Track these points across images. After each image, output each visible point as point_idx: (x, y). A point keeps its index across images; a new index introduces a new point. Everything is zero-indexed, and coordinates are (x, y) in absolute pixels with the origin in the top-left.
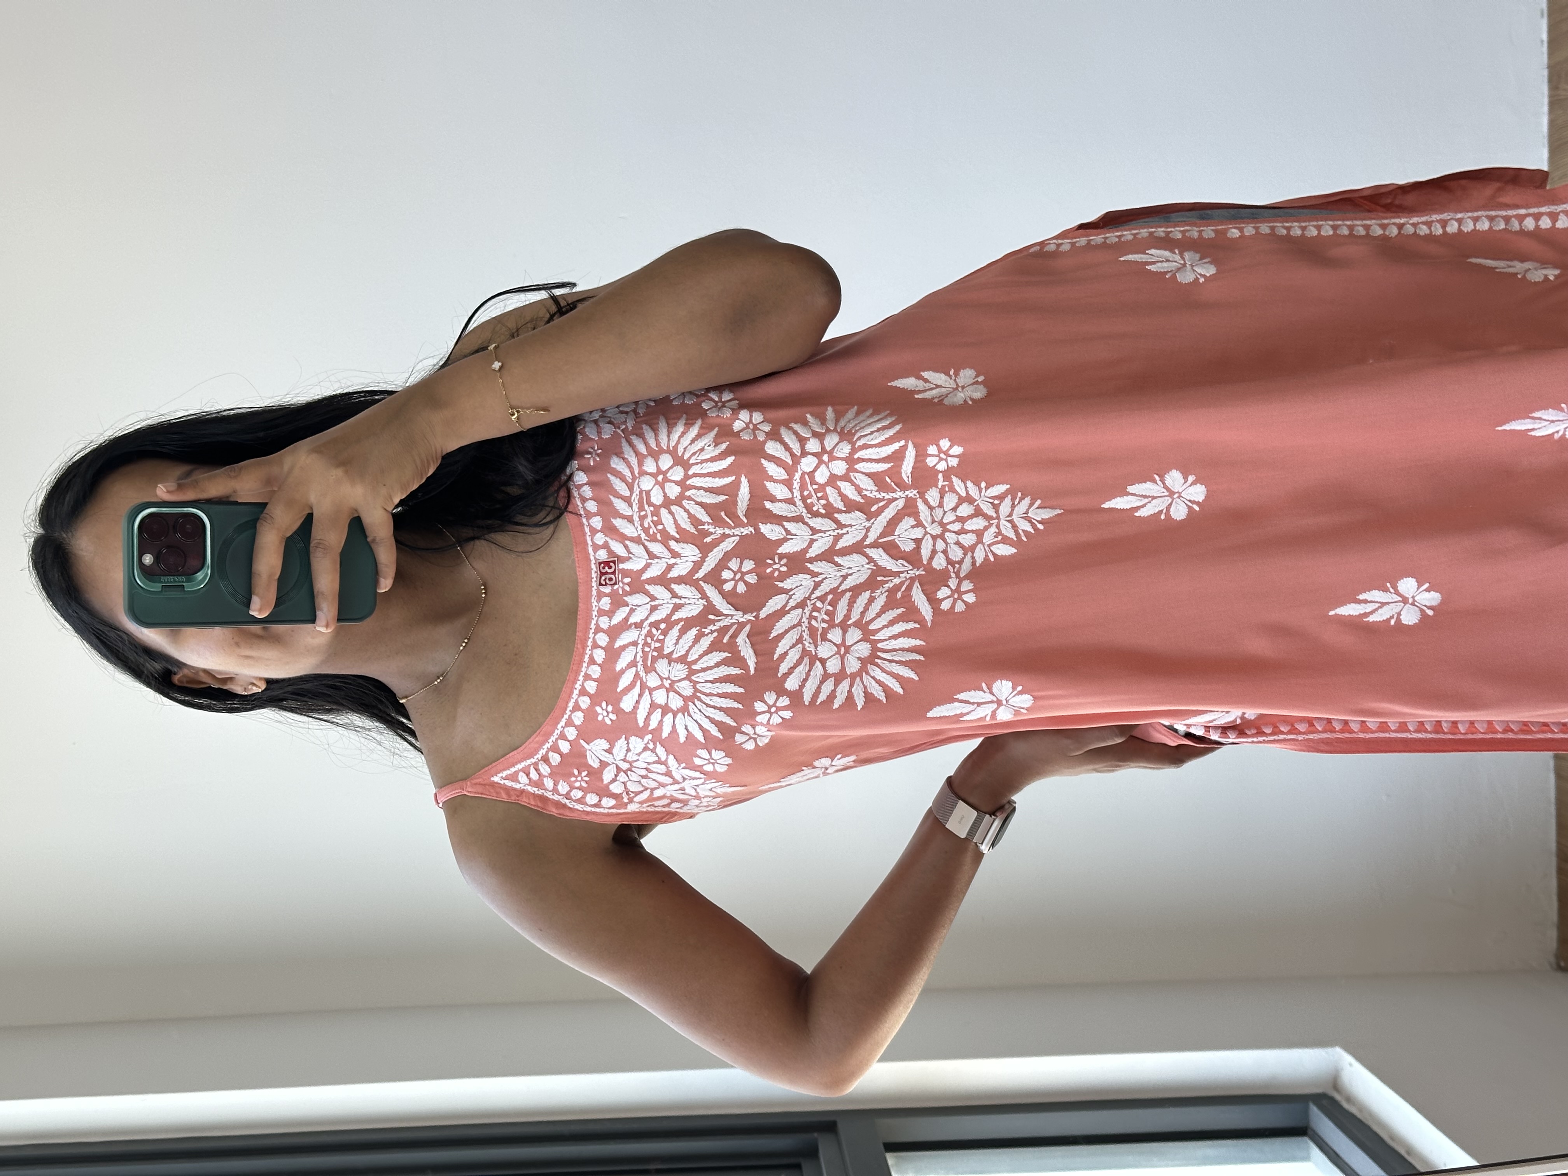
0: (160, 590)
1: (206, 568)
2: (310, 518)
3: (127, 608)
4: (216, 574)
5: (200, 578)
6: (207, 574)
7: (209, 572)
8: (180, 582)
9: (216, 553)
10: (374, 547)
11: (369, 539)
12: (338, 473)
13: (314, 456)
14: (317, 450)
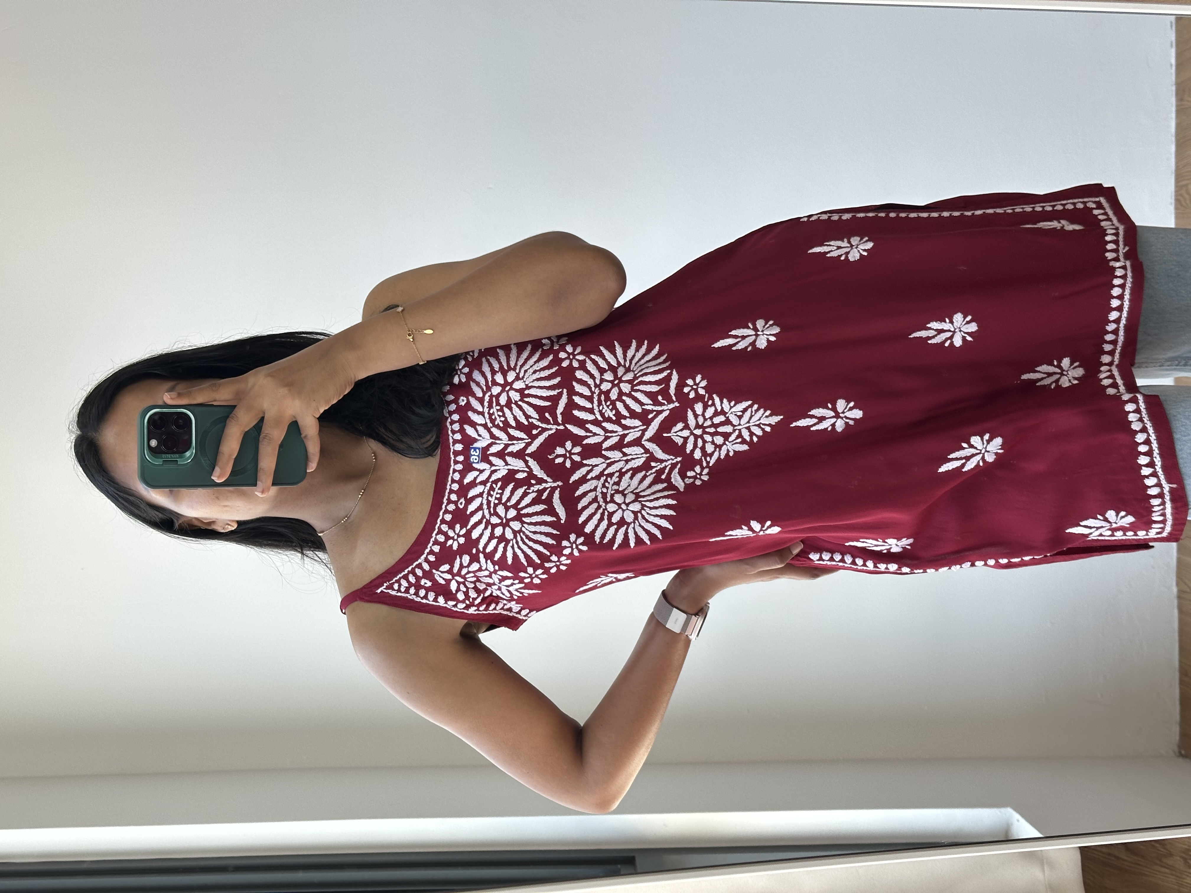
0: (161, 463)
1: (192, 449)
2: (262, 419)
3: (140, 474)
4: (199, 453)
5: (189, 455)
6: (192, 453)
7: (194, 451)
8: (175, 458)
9: (199, 439)
10: (305, 440)
11: (302, 436)
12: (283, 391)
13: (269, 379)
14: (270, 375)
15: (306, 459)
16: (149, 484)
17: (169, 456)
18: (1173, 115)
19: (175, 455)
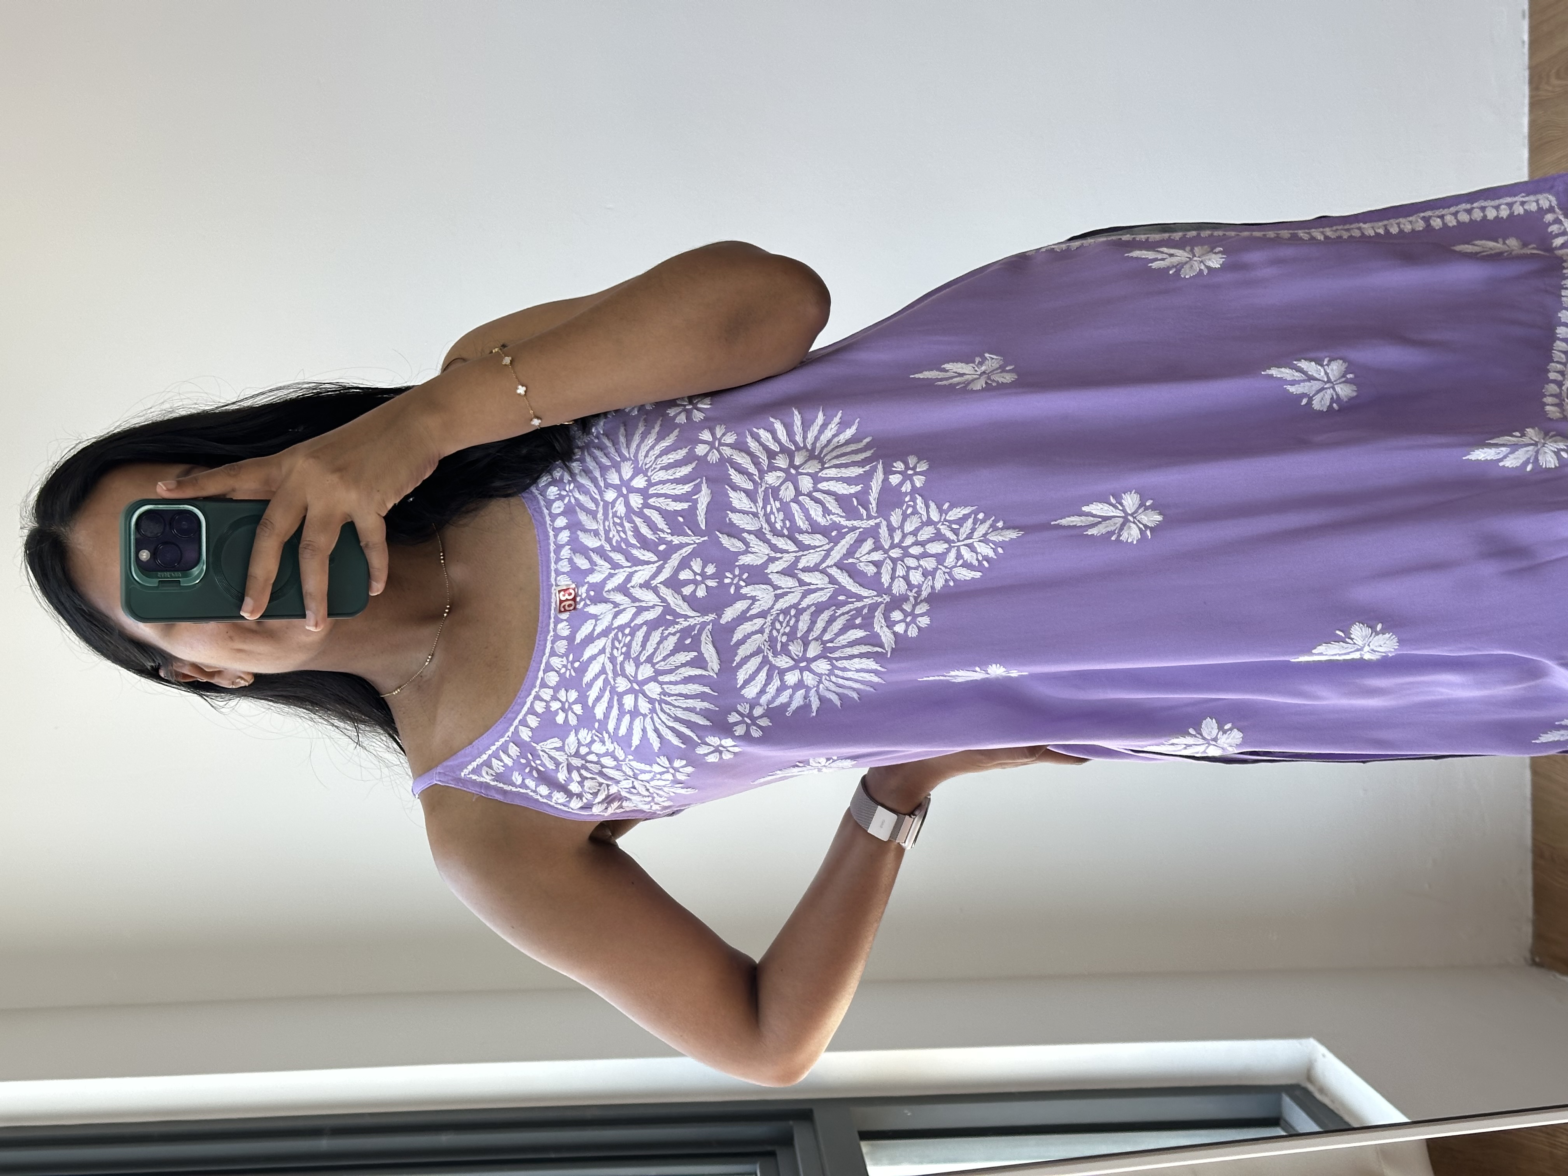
0: (157, 585)
1: (201, 562)
3: (123, 602)
4: (211, 569)
5: (196, 573)
6: (202, 569)
7: (205, 567)
8: (176, 578)
9: (211, 550)
10: (366, 552)
11: (362, 544)
12: (334, 478)
13: (311, 461)
14: (314, 455)
15: (368, 577)
16: (137, 616)
17: (168, 574)
18: (1526, 109)
19: (176, 573)
